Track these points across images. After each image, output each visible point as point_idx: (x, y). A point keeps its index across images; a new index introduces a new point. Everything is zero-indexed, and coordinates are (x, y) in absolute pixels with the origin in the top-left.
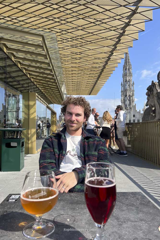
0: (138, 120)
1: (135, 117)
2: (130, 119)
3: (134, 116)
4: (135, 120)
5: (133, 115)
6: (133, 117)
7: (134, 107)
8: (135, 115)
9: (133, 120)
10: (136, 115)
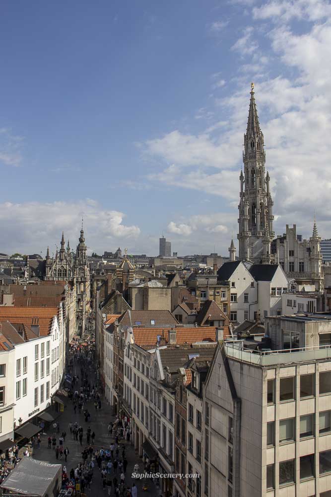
0: (300, 263)
1: (293, 255)
2: (281, 261)
3: (292, 253)
4: (293, 263)
5: (290, 251)
6: (290, 255)
7: (291, 231)
8: (293, 251)
9: (290, 263)
10: (295, 252)
